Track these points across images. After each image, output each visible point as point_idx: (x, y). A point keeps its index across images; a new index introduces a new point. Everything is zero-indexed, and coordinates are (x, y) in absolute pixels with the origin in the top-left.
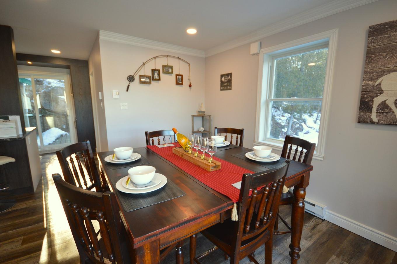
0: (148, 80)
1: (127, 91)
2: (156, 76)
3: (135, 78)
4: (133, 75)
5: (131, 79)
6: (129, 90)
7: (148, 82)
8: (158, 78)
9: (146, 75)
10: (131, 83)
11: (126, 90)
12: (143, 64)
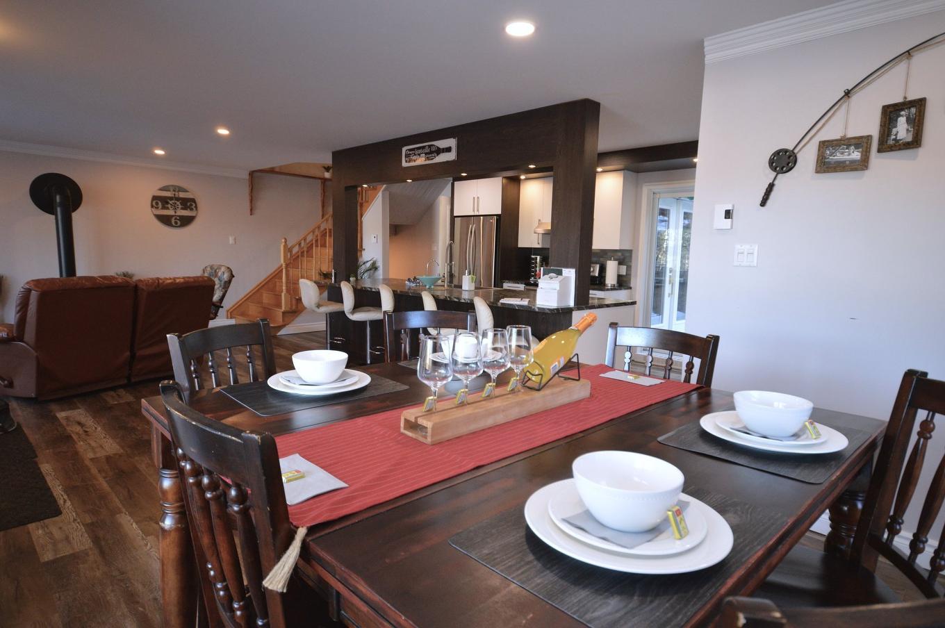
0: (856, 155)
1: (763, 203)
2: (902, 130)
3: (798, 156)
4: (790, 148)
5: (783, 161)
6: (769, 202)
7: (852, 162)
8: (910, 139)
9: (850, 135)
10: (780, 176)
11: (759, 201)
12: (843, 94)
